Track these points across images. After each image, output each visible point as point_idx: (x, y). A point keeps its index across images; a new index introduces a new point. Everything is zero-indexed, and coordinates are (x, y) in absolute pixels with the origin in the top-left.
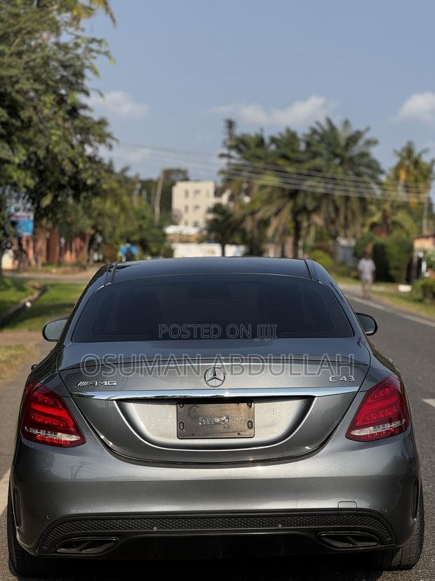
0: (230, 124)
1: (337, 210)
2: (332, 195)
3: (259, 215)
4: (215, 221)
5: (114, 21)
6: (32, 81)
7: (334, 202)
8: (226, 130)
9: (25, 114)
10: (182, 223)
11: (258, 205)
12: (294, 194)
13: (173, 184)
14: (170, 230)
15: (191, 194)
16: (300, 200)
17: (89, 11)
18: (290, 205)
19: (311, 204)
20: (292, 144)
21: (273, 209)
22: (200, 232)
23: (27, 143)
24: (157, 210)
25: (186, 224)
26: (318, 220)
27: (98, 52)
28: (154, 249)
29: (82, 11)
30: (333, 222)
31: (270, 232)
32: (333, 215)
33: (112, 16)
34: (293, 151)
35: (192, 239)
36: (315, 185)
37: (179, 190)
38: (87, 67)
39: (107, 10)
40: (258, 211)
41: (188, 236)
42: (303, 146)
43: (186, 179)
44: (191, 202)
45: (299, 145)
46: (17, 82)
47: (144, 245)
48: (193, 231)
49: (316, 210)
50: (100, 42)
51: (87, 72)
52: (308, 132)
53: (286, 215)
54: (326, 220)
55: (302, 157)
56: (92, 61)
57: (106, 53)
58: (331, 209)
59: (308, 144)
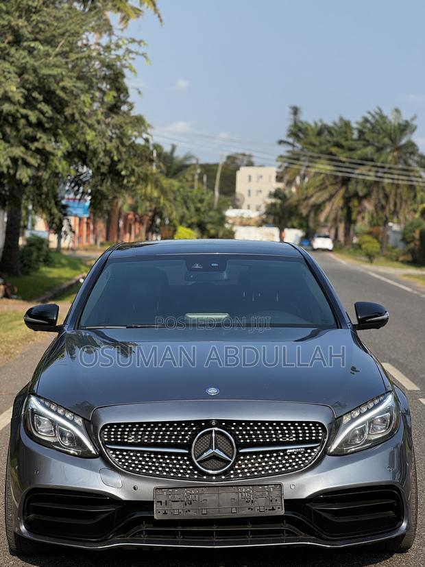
0: (295, 111)
1: (386, 197)
2: (382, 182)
3: (312, 201)
4: (274, 205)
5: (161, 21)
6: (74, 79)
7: (383, 189)
8: (292, 117)
9: (68, 111)
10: (245, 206)
11: (311, 191)
12: (346, 181)
13: (238, 169)
14: (230, 213)
15: (254, 179)
16: (351, 187)
17: (138, 12)
18: (342, 191)
19: (362, 191)
20: (345, 133)
21: (325, 195)
22: (260, 216)
23: (70, 136)
24: (217, 194)
25: (249, 207)
26: (369, 206)
27: (137, 53)
28: (212, 232)
29: (131, 12)
30: (383, 208)
31: (322, 217)
32: (383, 202)
33: (159, 16)
34: (347, 139)
35: (252, 222)
36: (366, 173)
37: (242, 175)
38: (126, 67)
39: (156, 11)
40: (312, 196)
41: (250, 218)
42: (356, 135)
43: (251, 164)
44: (254, 186)
45: (352, 134)
46: (62, 80)
47: (202, 228)
48: (254, 214)
49: (367, 196)
50: (140, 42)
51: (126, 72)
52: (360, 120)
53: (338, 201)
54: (376, 206)
55: (355, 145)
56: (131, 61)
57: (144, 55)
58: (381, 196)
59: (361, 133)
